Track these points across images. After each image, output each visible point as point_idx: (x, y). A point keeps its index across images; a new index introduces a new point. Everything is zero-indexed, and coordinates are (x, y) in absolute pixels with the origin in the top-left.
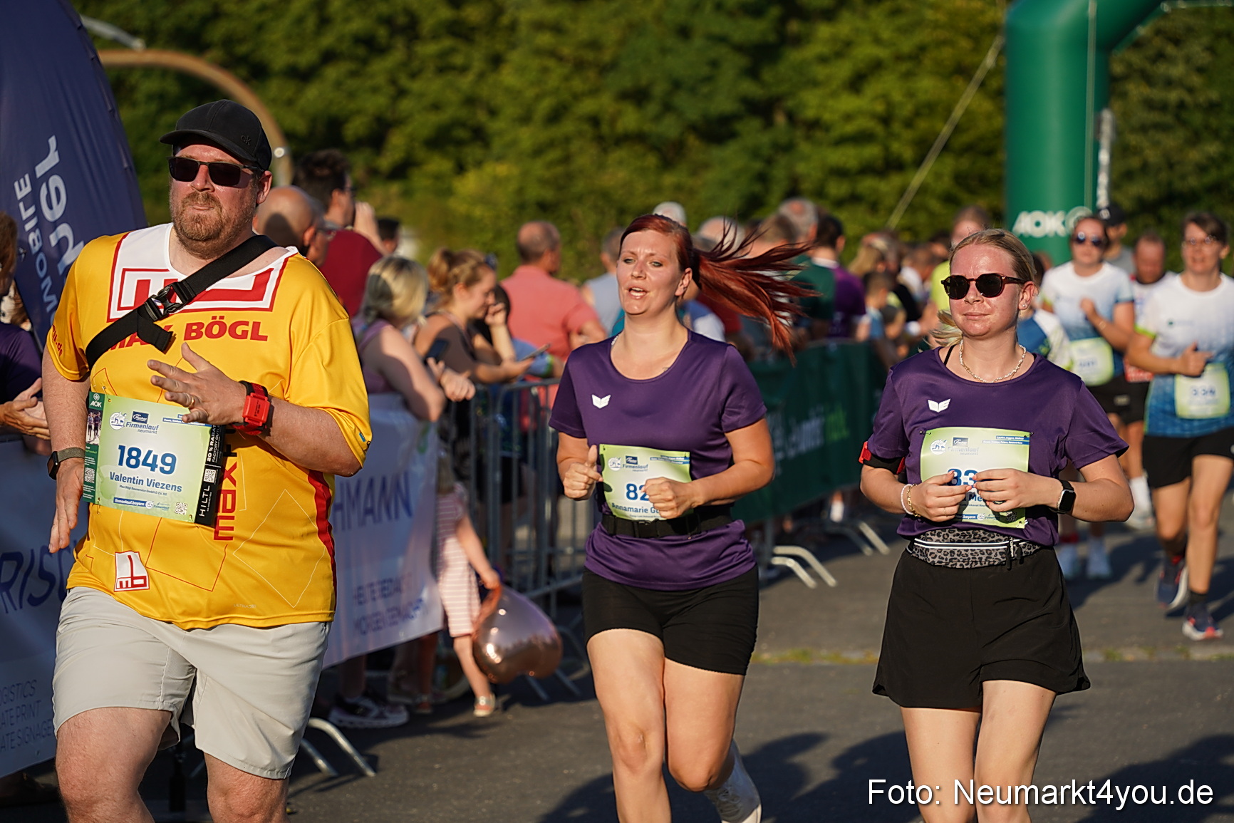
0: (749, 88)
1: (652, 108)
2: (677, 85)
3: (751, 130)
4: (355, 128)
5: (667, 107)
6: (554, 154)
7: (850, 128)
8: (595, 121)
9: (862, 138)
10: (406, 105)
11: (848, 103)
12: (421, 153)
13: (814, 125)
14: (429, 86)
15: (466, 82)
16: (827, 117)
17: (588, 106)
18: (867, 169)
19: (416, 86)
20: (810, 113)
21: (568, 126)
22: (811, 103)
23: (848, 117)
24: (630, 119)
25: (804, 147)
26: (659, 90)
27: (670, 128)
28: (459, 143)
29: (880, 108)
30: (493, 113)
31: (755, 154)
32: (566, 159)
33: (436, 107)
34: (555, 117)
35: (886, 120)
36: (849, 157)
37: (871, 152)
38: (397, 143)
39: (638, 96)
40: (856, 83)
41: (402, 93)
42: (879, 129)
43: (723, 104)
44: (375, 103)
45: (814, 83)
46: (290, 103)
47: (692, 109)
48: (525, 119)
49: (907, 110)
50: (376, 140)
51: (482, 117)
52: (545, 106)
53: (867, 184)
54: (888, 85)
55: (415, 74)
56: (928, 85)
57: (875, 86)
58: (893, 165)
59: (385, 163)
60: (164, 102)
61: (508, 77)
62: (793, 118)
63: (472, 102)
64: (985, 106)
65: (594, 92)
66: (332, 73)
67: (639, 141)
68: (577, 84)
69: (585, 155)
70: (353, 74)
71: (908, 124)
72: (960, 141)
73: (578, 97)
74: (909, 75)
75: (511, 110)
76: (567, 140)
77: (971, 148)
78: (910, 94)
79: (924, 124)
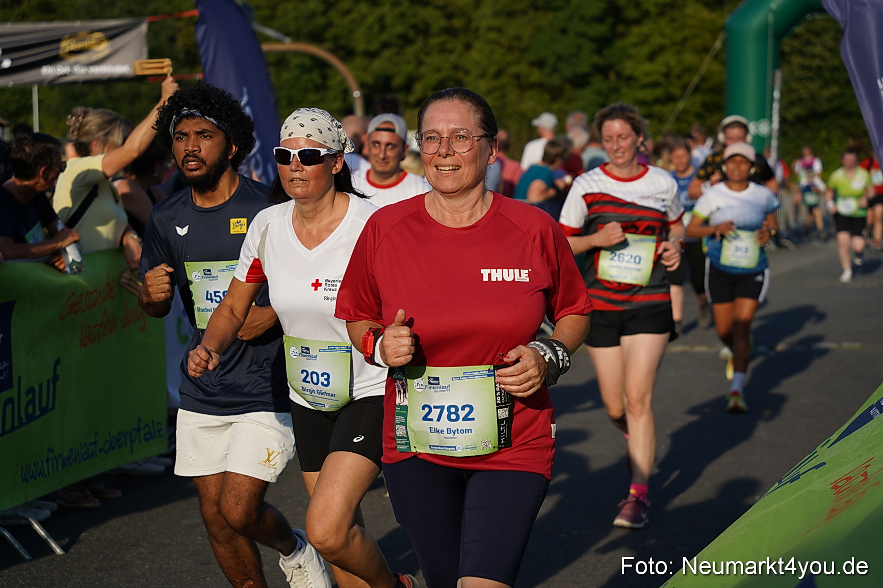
0: (597, 60)
1: (547, 70)
2: (559, 58)
3: (598, 82)
4: (398, 81)
5: (555, 70)
6: (497, 94)
7: (648, 80)
8: (517, 77)
9: (655, 85)
10: (423, 70)
11: (647, 67)
13: (630, 79)
14: (435, 60)
15: (453, 58)
16: (636, 74)
17: (514, 69)
18: (657, 101)
19: (428, 60)
20: (627, 72)
21: (504, 80)
22: (629, 67)
23: (648, 74)
24: (536, 76)
25: (625, 90)
26: (551, 60)
27: (556, 80)
29: (664, 69)
30: (467, 72)
31: (599, 93)
32: (503, 96)
33: (438, 70)
34: (498, 74)
35: (667, 75)
36: (647, 94)
37: (659, 92)
38: (419, 89)
39: (540, 64)
40: (652, 57)
41: (420, 63)
42: (662, 80)
43: (583, 67)
44: (407, 68)
45: (629, 57)
46: (365, 69)
47: (567, 70)
48: (483, 76)
49: (677, 70)
50: (408, 87)
51: (460, 75)
52: (492, 70)
53: (657, 109)
54: (668, 58)
55: (428, 54)
56: (689, 58)
57: (661, 59)
58: (670, 99)
59: (412, 98)
60: (304, 69)
61: (474, 55)
62: (619, 75)
63: (456, 67)
64: (717, 67)
65: (517, 62)
66: (387, 53)
67: (539, 86)
68: (510, 58)
69: (513, 95)
70: (398, 54)
71: (679, 77)
72: (704, 86)
73: (509, 64)
74: (679, 53)
75: (476, 71)
76: (503, 87)
77: (711, 90)
78: (680, 62)
79: (685, 77)
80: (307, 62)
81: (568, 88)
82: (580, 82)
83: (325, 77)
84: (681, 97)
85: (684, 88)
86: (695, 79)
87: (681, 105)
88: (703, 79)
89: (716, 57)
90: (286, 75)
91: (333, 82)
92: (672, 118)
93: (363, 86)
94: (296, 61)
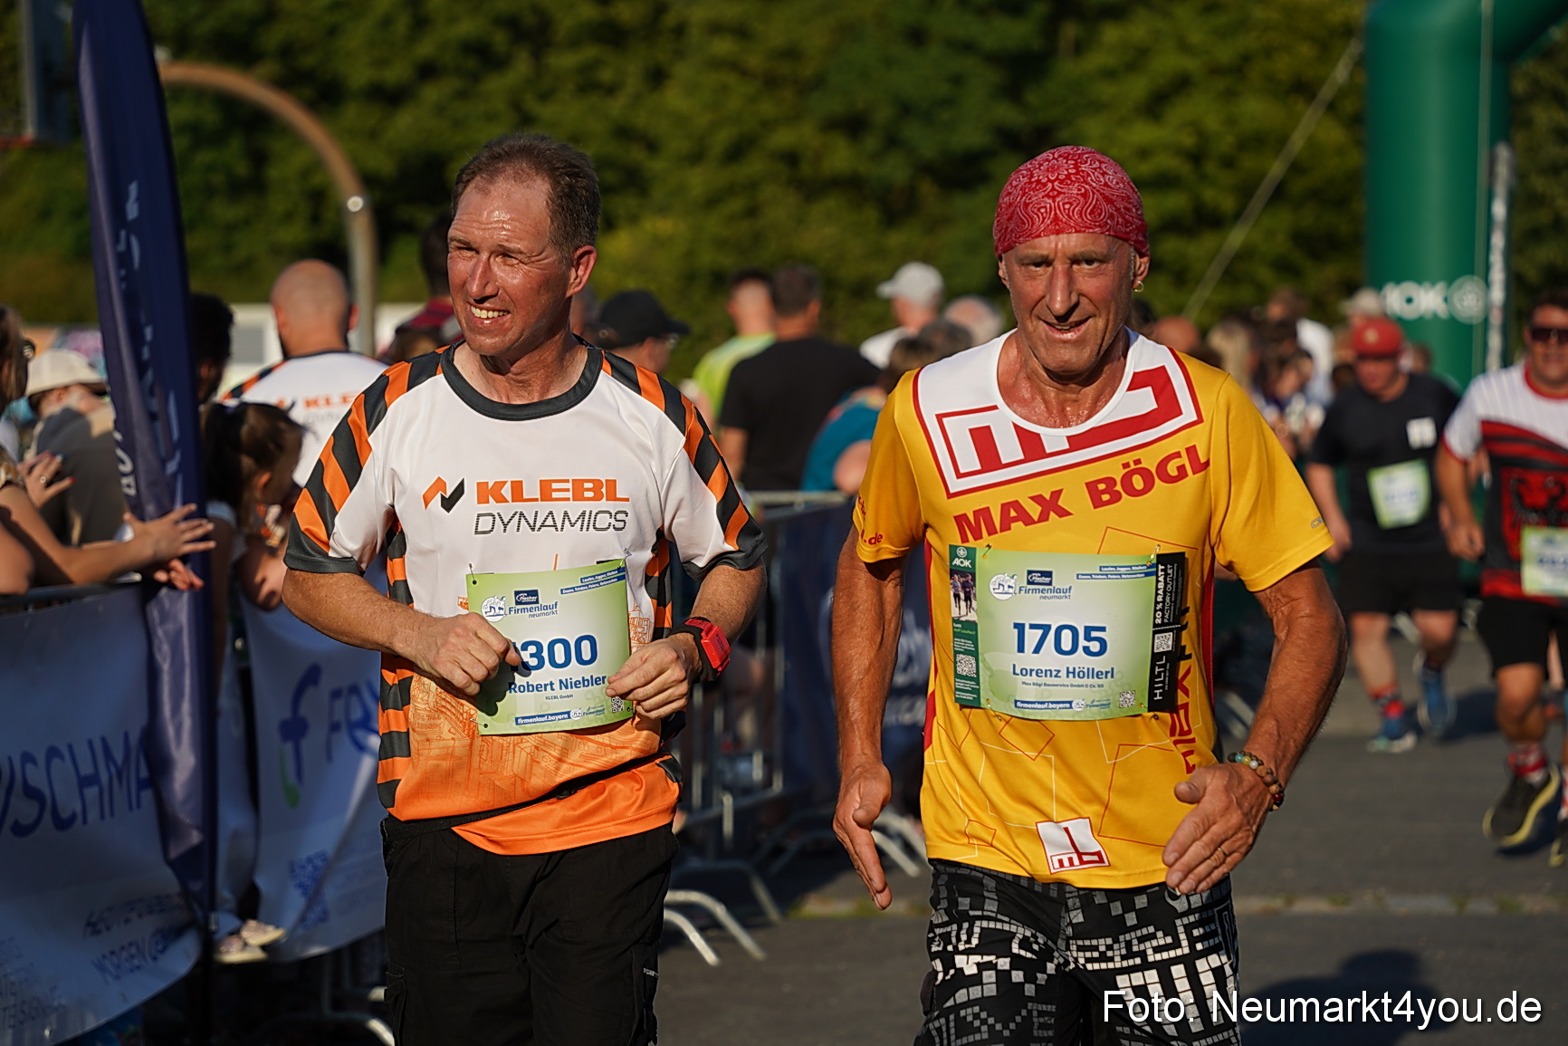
0: (1006, 114)
1: (872, 142)
2: (906, 109)
5: (892, 142)
6: (736, 205)
7: (1146, 168)
8: (791, 158)
9: (1163, 183)
11: (1146, 132)
14: (566, 111)
15: (616, 107)
17: (783, 138)
18: (1173, 225)
19: (546, 111)
21: (754, 166)
23: (1143, 154)
24: (841, 157)
26: (883, 114)
27: (895, 170)
29: (1188, 140)
30: (652, 146)
32: (752, 212)
34: (736, 153)
35: (1196, 157)
37: (1175, 202)
39: (853, 126)
40: (1155, 106)
41: (526, 119)
43: (970, 136)
45: (1097, 107)
46: (373, 135)
47: (926, 143)
48: (696, 157)
49: (1226, 143)
51: (636, 154)
52: (722, 139)
53: (1170, 246)
54: (1201, 109)
55: (545, 96)
56: (1256, 109)
57: (1182, 111)
58: (1207, 220)
60: (202, 135)
61: (674, 99)
63: (624, 133)
64: (1333, 134)
65: (794, 118)
66: (432, 93)
67: (851, 185)
68: (768, 108)
69: (780, 205)
70: (461, 95)
71: (1228, 163)
72: (1298, 186)
73: (767, 125)
74: (1230, 95)
75: (677, 144)
76: (753, 186)
77: (1316, 195)
78: (1231, 121)
79: (1249, 162)
80: (212, 113)
82: (962, 173)
83: (259, 159)
84: (1237, 216)
85: (1246, 192)
86: (1276, 169)
87: (1236, 238)
88: (1296, 168)
89: (1331, 107)
91: (282, 171)
92: (1214, 271)
93: (369, 182)
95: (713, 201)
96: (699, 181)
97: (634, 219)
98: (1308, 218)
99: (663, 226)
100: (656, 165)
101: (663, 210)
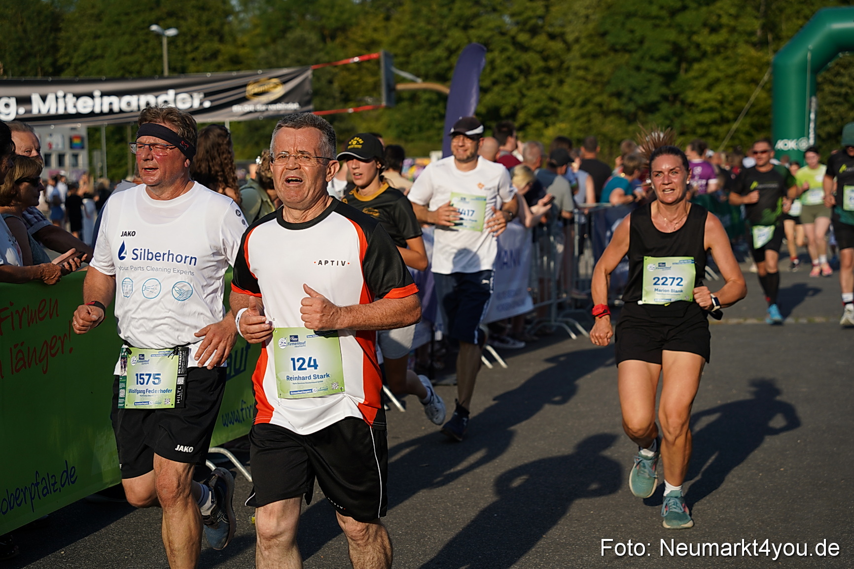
0: (664, 90)
1: (624, 100)
2: (634, 90)
3: (665, 107)
4: (505, 110)
5: (630, 100)
6: (584, 119)
7: (706, 106)
8: (600, 105)
9: (711, 110)
10: (525, 101)
11: (706, 95)
12: (530, 120)
13: (692, 105)
14: (535, 93)
15: (549, 91)
16: (697, 101)
17: (598, 99)
18: (714, 122)
19: (529, 93)
20: (689, 100)
21: (590, 107)
22: (690, 96)
23: (706, 101)
24: (615, 104)
25: (687, 114)
26: (627, 92)
27: (631, 108)
28: (547, 116)
29: (719, 97)
30: (559, 103)
31: (666, 117)
32: (589, 121)
33: (537, 101)
34: (584, 104)
35: (722, 102)
36: (706, 118)
37: (715, 116)
38: (522, 116)
39: (618, 95)
40: (709, 87)
41: (523, 96)
42: (717, 106)
43: (653, 97)
44: (513, 100)
45: (692, 88)
47: (640, 100)
48: (572, 105)
49: (730, 98)
50: (513, 115)
51: (555, 105)
52: (580, 100)
53: (714, 128)
54: (723, 88)
55: (528, 89)
57: (717, 88)
58: (724, 121)
59: (516, 125)
60: (430, 102)
61: (566, 88)
62: (683, 103)
63: (552, 99)
64: (764, 95)
65: (601, 93)
66: (496, 89)
67: (618, 113)
68: (593, 90)
69: (597, 119)
70: (505, 89)
71: (731, 104)
72: (753, 110)
73: (594, 95)
74: (732, 84)
75: (567, 102)
76: (589, 113)
77: (758, 113)
78: (732, 91)
79: (738, 104)
80: (434, 97)
81: (640, 113)
82: (651, 108)
84: (735, 119)
85: (738, 113)
86: (747, 106)
87: (735, 126)
88: (753, 106)
89: (763, 87)
90: (417, 108)
92: (728, 136)
94: (426, 96)
95: (577, 118)
96: (573, 112)
97: (554, 124)
98: (755, 119)
99: (563, 126)
100: (561, 108)
101: (562, 121)
